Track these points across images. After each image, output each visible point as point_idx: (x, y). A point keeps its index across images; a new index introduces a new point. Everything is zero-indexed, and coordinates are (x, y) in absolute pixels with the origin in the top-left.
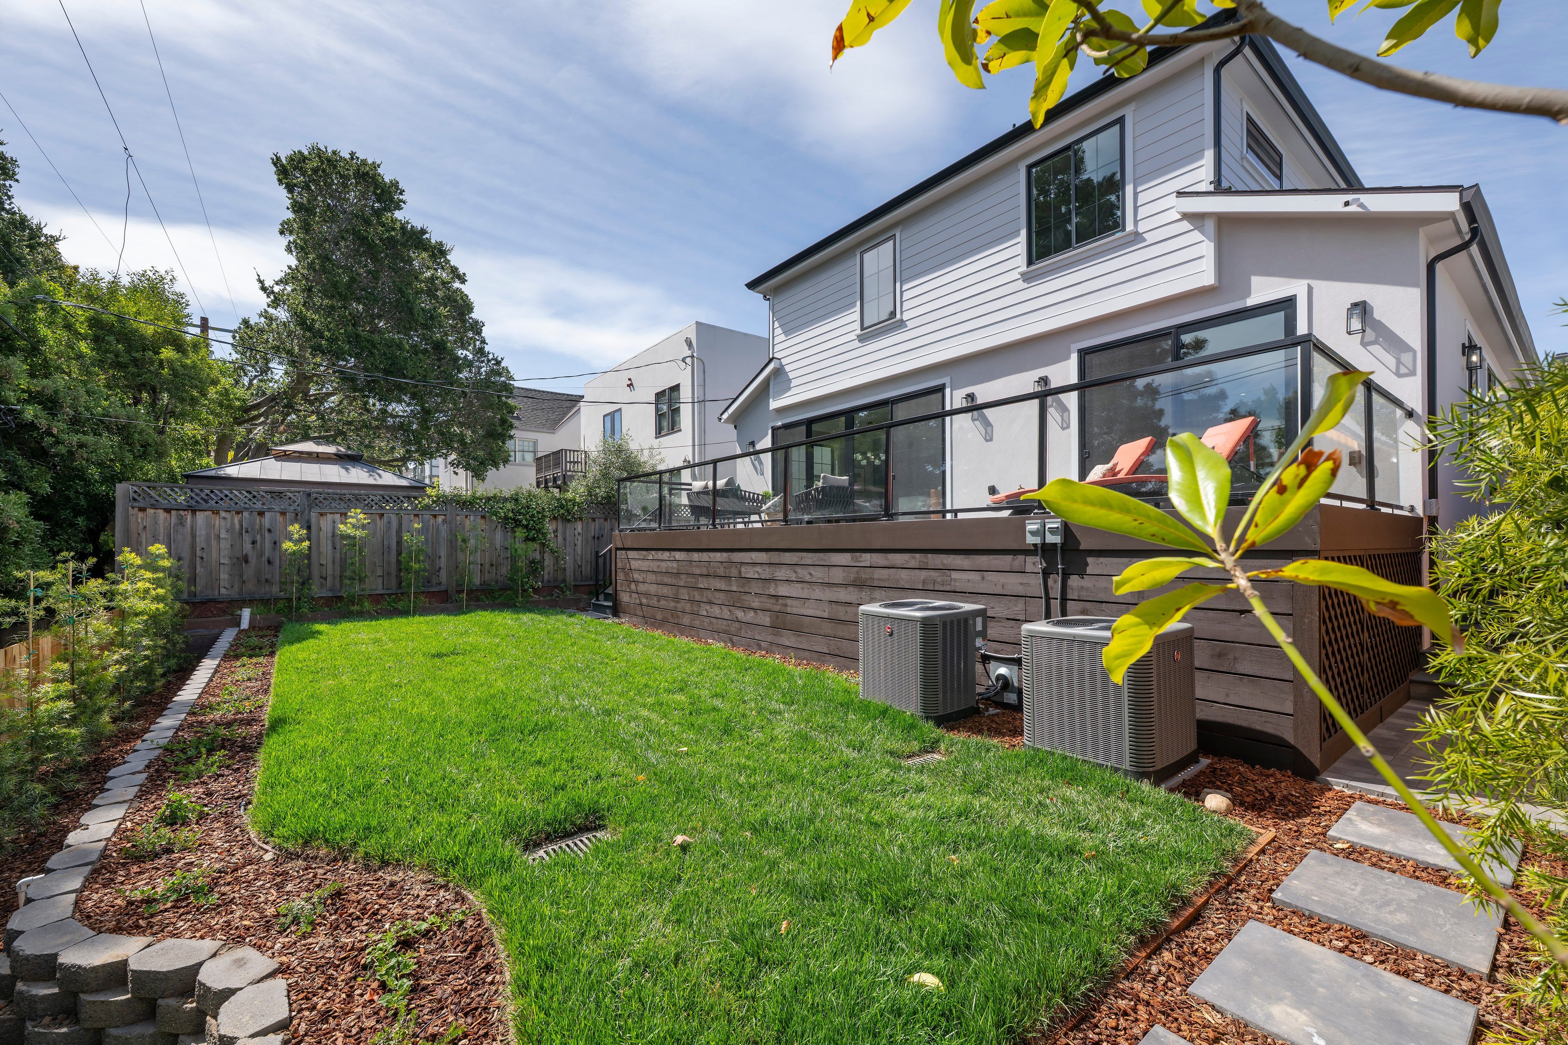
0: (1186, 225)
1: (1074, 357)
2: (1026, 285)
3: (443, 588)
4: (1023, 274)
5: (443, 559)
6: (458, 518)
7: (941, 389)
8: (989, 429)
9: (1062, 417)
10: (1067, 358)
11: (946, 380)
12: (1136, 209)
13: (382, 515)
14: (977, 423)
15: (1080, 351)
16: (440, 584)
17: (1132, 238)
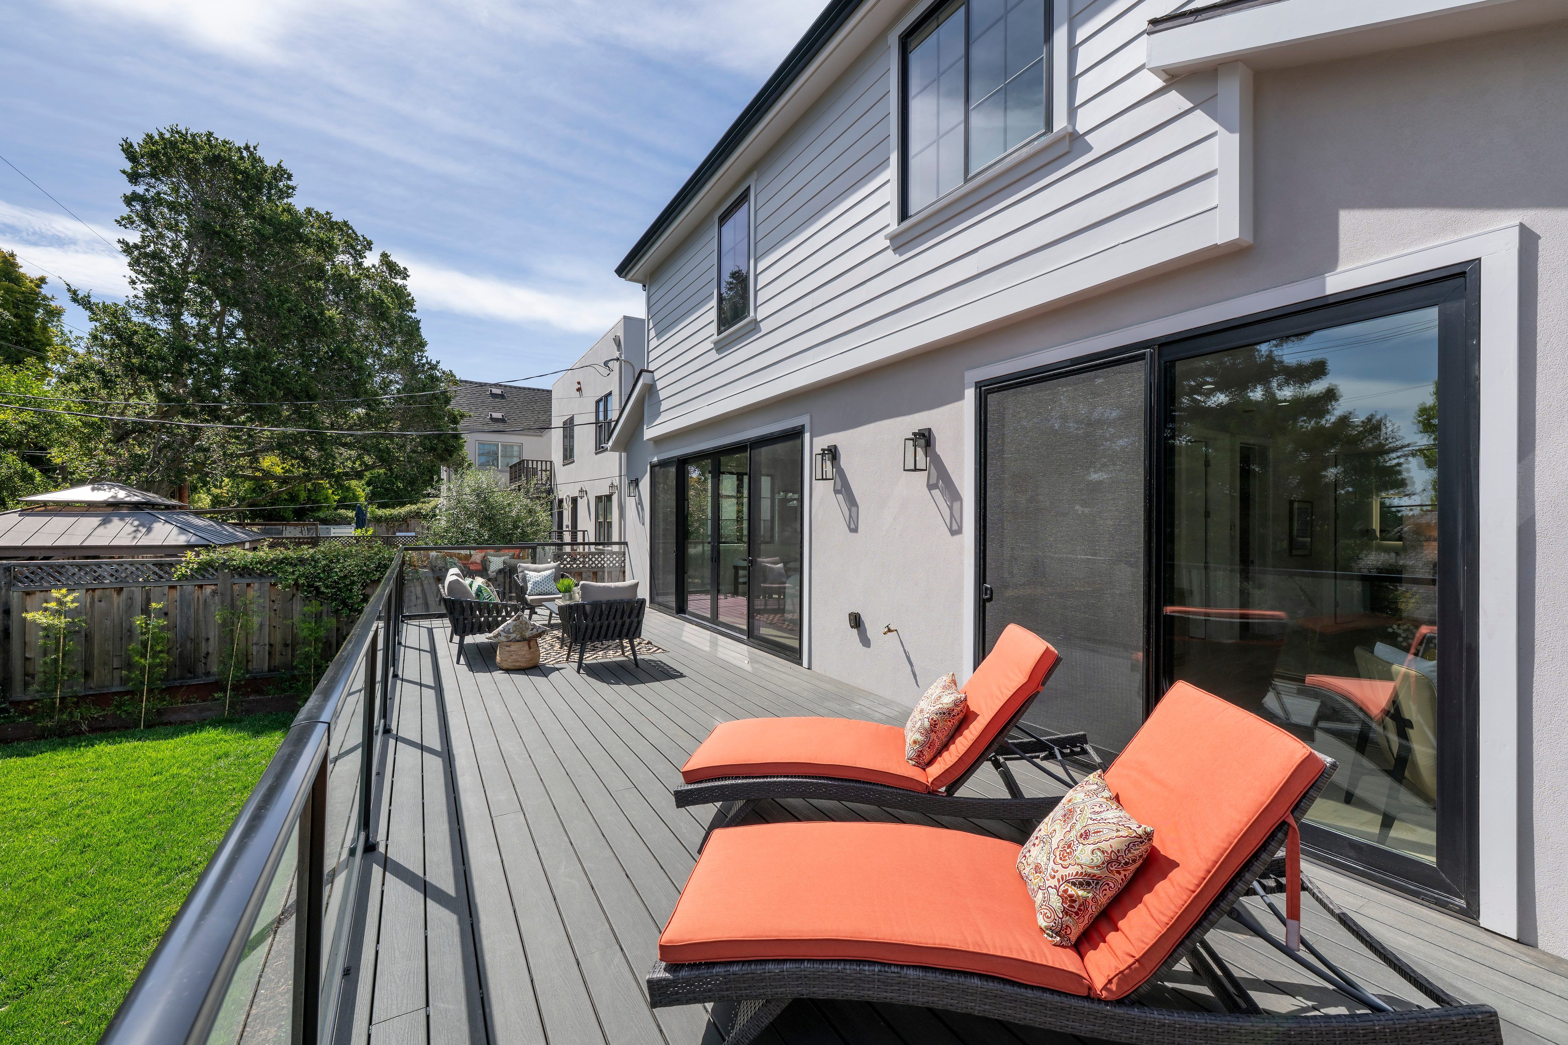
0: (1176, 101)
1: (970, 394)
2: (898, 259)
3: (211, 679)
4: (893, 238)
5: (212, 641)
6: (236, 587)
7: (796, 434)
8: (854, 509)
9: (951, 508)
10: (961, 397)
11: (803, 420)
12: (1073, 81)
13: (121, 589)
14: (840, 497)
15: (979, 385)
16: (208, 674)
17: (1064, 147)
